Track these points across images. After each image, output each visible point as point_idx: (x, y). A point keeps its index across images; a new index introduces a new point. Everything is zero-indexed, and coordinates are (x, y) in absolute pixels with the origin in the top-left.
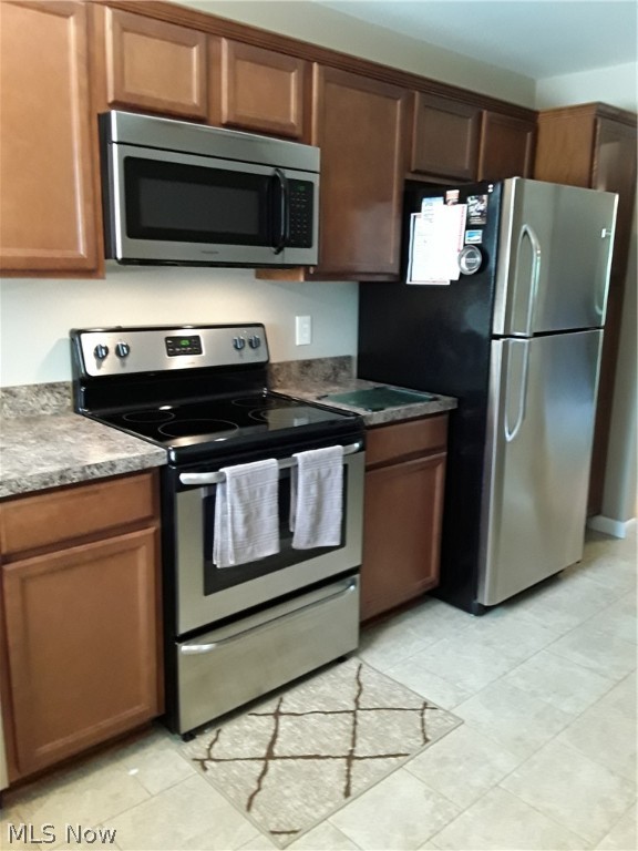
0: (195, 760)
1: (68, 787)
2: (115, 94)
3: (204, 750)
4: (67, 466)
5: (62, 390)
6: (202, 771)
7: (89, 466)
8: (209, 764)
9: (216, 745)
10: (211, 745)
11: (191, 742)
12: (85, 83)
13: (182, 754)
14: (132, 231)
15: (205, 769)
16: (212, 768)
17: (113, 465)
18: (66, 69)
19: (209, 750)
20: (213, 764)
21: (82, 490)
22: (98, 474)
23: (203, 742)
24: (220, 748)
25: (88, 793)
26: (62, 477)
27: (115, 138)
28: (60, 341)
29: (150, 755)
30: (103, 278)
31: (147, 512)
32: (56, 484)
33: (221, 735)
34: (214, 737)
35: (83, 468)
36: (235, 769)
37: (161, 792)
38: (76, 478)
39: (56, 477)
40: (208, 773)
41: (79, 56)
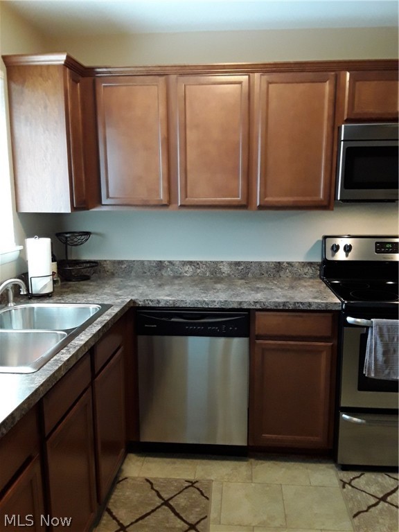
0: (341, 480)
1: (277, 462)
2: (348, 115)
3: (349, 479)
4: (288, 300)
5: (316, 266)
6: (341, 487)
7: (298, 303)
8: (347, 486)
9: (357, 480)
10: (354, 478)
11: (345, 472)
12: (331, 113)
13: (337, 475)
14: (346, 185)
15: (344, 487)
16: (348, 489)
17: (310, 304)
18: (323, 108)
19: (351, 480)
20: (350, 487)
21: (294, 314)
22: (302, 307)
23: (352, 475)
24: (358, 482)
25: (284, 469)
26: (283, 305)
27: (342, 139)
28: (318, 241)
29: (320, 468)
30: (332, 210)
31: (329, 334)
32: (281, 308)
33: (362, 476)
34: (359, 475)
35: (295, 303)
36: (359, 496)
37: (316, 486)
38: (291, 307)
39: (281, 305)
40: (345, 490)
41: (329, 100)
